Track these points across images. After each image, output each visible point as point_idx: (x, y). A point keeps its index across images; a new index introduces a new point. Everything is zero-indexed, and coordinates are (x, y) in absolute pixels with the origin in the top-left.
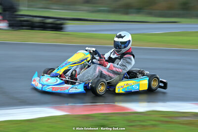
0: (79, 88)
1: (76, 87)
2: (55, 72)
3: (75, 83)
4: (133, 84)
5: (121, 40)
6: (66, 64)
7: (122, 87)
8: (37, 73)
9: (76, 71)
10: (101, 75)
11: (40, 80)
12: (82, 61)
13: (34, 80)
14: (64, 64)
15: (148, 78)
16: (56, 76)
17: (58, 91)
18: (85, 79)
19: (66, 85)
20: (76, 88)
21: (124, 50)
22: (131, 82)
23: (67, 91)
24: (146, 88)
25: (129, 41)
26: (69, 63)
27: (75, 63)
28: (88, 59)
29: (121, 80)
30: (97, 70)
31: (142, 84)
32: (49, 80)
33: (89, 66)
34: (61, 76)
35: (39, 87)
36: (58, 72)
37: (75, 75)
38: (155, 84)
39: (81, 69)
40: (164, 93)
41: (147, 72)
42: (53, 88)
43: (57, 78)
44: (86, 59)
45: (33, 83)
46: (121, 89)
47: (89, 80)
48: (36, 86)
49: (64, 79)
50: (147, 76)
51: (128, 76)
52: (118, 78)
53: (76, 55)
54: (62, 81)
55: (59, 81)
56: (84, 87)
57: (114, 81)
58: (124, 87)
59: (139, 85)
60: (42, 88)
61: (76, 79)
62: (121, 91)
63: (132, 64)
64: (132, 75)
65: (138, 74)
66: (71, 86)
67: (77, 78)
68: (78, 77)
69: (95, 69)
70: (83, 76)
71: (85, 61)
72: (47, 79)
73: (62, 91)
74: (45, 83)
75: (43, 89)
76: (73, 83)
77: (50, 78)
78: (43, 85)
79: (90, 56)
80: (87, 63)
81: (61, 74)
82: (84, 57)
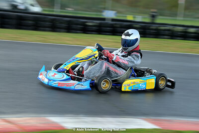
0: (85, 85)
1: (82, 83)
2: (62, 67)
3: (81, 79)
4: (139, 83)
5: (128, 38)
6: (73, 60)
7: (129, 85)
8: (44, 66)
9: (83, 67)
11: (46, 75)
12: (90, 57)
13: (41, 74)
14: (71, 59)
15: (155, 77)
17: (64, 87)
18: (91, 76)
19: (72, 82)
20: (82, 85)
22: (138, 81)
23: (72, 87)
24: (153, 87)
25: (137, 39)
26: (77, 58)
27: (82, 59)
28: (96, 56)
29: (128, 78)
31: (149, 82)
32: (56, 76)
34: (68, 72)
35: (46, 81)
36: (65, 68)
37: (82, 72)
38: (162, 83)
41: (154, 71)
42: (59, 83)
43: (64, 74)
44: (94, 55)
46: (128, 87)
48: (43, 80)
49: (71, 75)
50: (155, 74)
51: (136, 74)
52: (126, 76)
54: (69, 77)
55: (66, 77)
56: (90, 84)
57: (121, 79)
58: (131, 85)
59: (145, 84)
60: (48, 82)
61: (83, 76)
62: (128, 90)
64: (139, 73)
65: (145, 72)
66: (77, 82)
67: (84, 74)
69: (102, 66)
71: (93, 57)
72: (53, 74)
73: (68, 87)
74: (52, 78)
75: (50, 84)
77: (57, 73)
78: (49, 80)
79: (98, 53)
80: (95, 59)
81: (68, 69)
82: (92, 54)
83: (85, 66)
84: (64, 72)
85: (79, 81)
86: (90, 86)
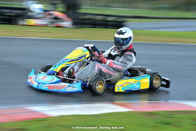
0: (76, 87)
1: (73, 85)
2: (51, 69)
3: (73, 81)
4: (133, 83)
5: (121, 36)
6: (63, 61)
7: (122, 86)
8: (33, 69)
9: (73, 69)
10: (101, 73)
11: (36, 78)
12: (80, 58)
13: (31, 78)
14: (61, 61)
15: (149, 77)
16: (53, 74)
17: (55, 90)
18: (83, 77)
19: (63, 84)
20: (73, 87)
21: (124, 47)
22: (132, 80)
23: (63, 90)
24: (147, 86)
25: (130, 38)
26: (67, 60)
27: (73, 60)
28: (87, 56)
29: (122, 78)
30: (96, 67)
31: (144, 82)
32: (45, 78)
33: (88, 64)
34: (58, 74)
35: (35, 85)
36: (55, 70)
37: (73, 73)
39: (80, 66)
40: (167, 92)
41: (148, 70)
42: (49, 86)
43: (54, 76)
44: (85, 56)
45: (29, 81)
46: (121, 87)
47: (88, 78)
48: (32, 84)
49: (61, 77)
50: (149, 74)
51: (129, 74)
52: (119, 77)
53: (74, 52)
54: (59, 79)
55: (56, 79)
56: (82, 85)
57: (115, 79)
58: (125, 85)
59: (139, 84)
60: (38, 86)
61: (74, 78)
62: (121, 90)
63: (133, 62)
64: (133, 73)
65: (139, 72)
66: (68, 84)
68: (76, 75)
69: (94, 67)
70: (82, 73)
71: (84, 58)
72: (43, 77)
73: (59, 90)
74: (41, 81)
75: (39, 88)
76: (71, 82)
77: (46, 76)
78: (39, 83)
79: (89, 53)
80: (86, 60)
81: (58, 71)
82: (83, 54)
83: (76, 68)
84: (54, 74)
85: (70, 83)
86: (82, 88)
